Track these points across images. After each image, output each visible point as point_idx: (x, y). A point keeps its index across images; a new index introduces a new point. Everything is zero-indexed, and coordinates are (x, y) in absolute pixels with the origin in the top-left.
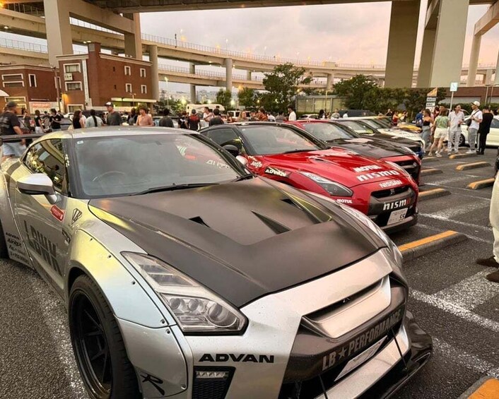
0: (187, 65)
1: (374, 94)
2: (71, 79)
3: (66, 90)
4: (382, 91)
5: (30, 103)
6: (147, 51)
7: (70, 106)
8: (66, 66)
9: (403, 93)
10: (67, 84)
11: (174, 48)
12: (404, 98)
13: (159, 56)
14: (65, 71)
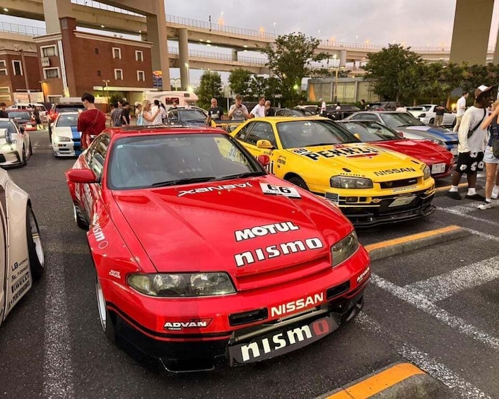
0: (230, 51)
1: (413, 73)
2: (48, 65)
3: (45, 77)
4: (426, 69)
5: (15, 94)
6: (176, 36)
7: (50, 97)
8: (43, 49)
9: (460, 71)
10: (46, 70)
11: (208, 32)
12: (463, 78)
13: (190, 41)
14: (42, 55)
